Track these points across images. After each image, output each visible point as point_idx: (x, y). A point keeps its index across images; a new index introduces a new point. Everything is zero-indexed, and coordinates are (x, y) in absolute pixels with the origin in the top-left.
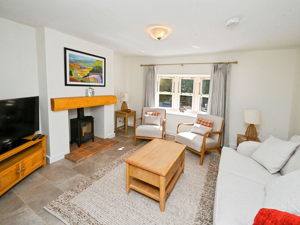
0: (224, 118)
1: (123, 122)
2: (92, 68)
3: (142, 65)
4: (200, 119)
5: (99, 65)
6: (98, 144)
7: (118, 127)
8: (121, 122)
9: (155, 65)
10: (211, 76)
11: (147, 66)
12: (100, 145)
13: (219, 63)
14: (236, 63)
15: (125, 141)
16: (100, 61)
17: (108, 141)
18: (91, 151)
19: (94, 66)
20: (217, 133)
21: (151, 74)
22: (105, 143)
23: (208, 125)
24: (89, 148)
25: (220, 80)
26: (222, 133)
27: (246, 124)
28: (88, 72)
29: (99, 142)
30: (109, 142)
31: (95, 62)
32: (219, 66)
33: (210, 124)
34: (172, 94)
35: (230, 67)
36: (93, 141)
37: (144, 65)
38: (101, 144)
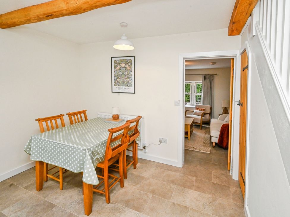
0: (211, 106)
4: (198, 108)
10: (203, 82)
13: (207, 75)
14: (216, 75)
20: (208, 113)
23: (203, 110)
25: (208, 85)
26: (210, 114)
27: (223, 108)
32: (207, 76)
35: (213, 77)
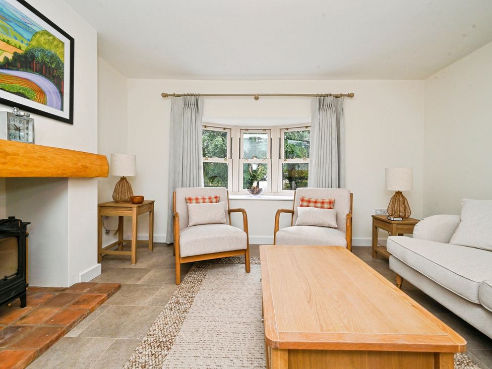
1: (116, 233)
2: (24, 47)
3: (165, 96)
4: (306, 199)
5: (53, 51)
6: (47, 309)
7: (104, 246)
8: (111, 232)
9: (199, 95)
11: (178, 96)
12: (56, 311)
13: (327, 96)
14: (351, 96)
15: (139, 279)
16: (54, 38)
17: (85, 291)
18: (18, 345)
19: (34, 43)
21: (190, 114)
22: (76, 300)
24: (7, 336)
28: (10, 57)
29: (49, 303)
30: (88, 292)
31: (37, 33)
32: (328, 100)
33: (330, 203)
34: (228, 161)
35: (343, 102)
36: (23, 305)
37: (171, 95)
38: (61, 305)
